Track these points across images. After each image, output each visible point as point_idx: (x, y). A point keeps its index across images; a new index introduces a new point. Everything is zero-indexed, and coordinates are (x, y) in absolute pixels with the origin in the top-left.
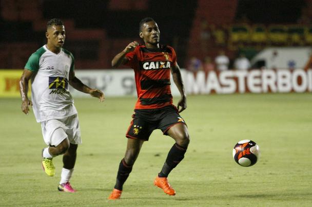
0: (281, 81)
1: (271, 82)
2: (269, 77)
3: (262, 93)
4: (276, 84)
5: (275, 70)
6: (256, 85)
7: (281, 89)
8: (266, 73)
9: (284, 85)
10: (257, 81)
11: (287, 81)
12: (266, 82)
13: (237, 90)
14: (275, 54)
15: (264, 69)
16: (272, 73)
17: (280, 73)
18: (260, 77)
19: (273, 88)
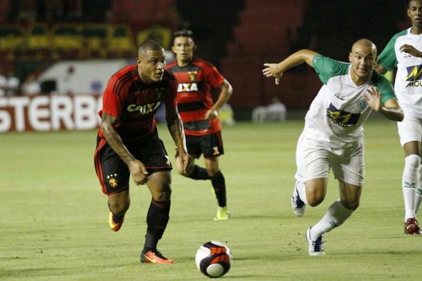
0: (80, 113)
1: (65, 114)
2: (62, 107)
3: (51, 131)
4: (73, 116)
5: (71, 95)
6: (41, 120)
7: (81, 124)
8: (56, 100)
9: (85, 118)
10: (44, 113)
11: (89, 112)
12: (56, 114)
13: (13, 128)
14: (71, 71)
15: (54, 94)
16: (66, 101)
17: (79, 100)
18: (48, 107)
19: (69, 124)
